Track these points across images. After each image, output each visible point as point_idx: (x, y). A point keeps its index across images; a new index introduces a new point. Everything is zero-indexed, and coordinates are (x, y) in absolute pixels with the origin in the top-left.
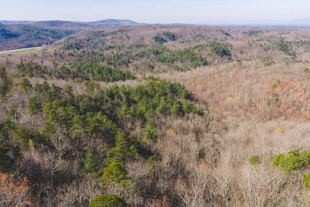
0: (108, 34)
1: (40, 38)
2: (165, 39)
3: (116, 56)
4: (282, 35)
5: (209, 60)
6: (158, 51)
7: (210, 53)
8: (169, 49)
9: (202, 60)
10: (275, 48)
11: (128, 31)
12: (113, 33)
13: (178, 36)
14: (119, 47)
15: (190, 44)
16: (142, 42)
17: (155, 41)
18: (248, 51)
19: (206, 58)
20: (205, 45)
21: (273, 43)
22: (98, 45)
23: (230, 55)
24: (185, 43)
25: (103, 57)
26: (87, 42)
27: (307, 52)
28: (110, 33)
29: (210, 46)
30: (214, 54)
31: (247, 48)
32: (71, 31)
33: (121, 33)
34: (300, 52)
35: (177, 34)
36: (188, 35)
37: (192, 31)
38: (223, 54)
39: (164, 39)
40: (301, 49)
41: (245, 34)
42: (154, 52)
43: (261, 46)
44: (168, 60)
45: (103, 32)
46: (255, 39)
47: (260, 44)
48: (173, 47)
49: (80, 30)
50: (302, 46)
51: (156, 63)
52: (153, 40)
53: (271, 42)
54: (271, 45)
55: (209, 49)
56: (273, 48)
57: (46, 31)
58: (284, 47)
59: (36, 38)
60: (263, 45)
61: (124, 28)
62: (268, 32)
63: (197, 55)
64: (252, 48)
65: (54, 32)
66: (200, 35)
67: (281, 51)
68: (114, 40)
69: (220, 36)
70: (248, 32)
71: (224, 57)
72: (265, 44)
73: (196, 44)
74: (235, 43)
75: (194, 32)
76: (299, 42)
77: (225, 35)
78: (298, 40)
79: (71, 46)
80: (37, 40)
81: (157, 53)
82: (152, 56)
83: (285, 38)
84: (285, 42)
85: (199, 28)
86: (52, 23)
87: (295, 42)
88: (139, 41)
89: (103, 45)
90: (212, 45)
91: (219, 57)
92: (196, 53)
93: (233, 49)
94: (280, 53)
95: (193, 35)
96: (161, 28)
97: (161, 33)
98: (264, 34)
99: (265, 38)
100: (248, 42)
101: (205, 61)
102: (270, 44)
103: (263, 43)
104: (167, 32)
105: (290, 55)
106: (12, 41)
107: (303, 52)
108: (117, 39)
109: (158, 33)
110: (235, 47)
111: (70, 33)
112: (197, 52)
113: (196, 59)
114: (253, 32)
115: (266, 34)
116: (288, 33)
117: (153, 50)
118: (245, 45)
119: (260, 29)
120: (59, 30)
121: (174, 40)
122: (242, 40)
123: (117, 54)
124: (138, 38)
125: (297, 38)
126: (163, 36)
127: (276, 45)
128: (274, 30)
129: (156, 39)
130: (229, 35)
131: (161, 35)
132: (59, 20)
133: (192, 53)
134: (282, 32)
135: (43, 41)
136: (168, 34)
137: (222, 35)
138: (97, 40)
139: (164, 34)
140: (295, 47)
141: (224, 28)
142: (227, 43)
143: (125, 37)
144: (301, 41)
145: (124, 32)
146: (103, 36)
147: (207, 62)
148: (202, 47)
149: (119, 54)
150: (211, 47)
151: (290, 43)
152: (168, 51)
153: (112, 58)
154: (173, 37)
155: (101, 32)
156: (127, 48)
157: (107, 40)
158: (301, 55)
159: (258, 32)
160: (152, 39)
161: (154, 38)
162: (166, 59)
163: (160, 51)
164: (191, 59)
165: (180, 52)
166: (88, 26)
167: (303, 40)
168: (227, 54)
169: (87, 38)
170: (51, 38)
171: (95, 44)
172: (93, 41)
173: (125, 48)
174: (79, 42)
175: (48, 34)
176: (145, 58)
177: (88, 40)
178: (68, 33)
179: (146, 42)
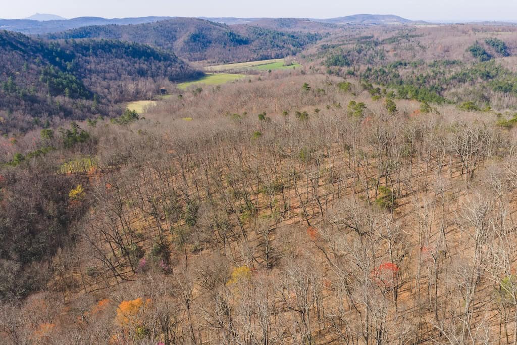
0: (383, 42)
2: (489, 52)
8: (507, 69)
11: (418, 36)
13: (512, 46)
14: (415, 63)
16: (447, 57)
17: (471, 55)
22: (374, 60)
25: (400, 78)
28: (387, 40)
32: (316, 35)
33: (407, 41)
35: (511, 44)
39: (487, 51)
42: (483, 74)
44: (515, 88)
45: (372, 37)
49: (329, 33)
51: (492, 92)
52: (469, 52)
59: (273, 46)
65: (293, 36)
68: (399, 51)
79: (338, 60)
80: (274, 49)
82: (480, 80)
86: (282, 22)
88: (442, 54)
89: (383, 60)
96: (477, 32)
97: (483, 41)
104: (493, 40)
108: (405, 51)
109: (477, 41)
117: (480, 71)
120: (299, 33)
121: (506, 54)
123: (421, 76)
124: (439, 51)
126: (486, 47)
129: (474, 51)
131: (483, 45)
135: (283, 50)
136: (495, 44)
138: (371, 52)
139: (487, 42)
143: (417, 48)
145: (412, 39)
146: (377, 44)
149: (424, 75)
152: (506, 73)
154: (505, 50)
155: (370, 38)
156: (430, 66)
157: (388, 52)
160: (467, 51)
161: (471, 50)
163: (493, 72)
169: (358, 48)
170: (291, 45)
171: (370, 57)
172: (367, 52)
173: (425, 65)
174: (346, 54)
175: (287, 40)
176: (467, 84)
177: (359, 52)
178: (313, 38)
179: (455, 56)
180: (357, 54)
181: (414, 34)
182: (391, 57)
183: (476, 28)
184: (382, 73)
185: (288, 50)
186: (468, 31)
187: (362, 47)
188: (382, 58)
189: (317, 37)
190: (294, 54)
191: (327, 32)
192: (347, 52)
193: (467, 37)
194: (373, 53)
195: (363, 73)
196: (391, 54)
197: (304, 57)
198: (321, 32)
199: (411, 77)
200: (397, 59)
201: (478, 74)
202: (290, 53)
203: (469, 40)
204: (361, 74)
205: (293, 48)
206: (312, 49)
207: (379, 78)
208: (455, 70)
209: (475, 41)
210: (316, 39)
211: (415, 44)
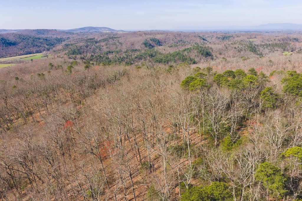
0: (100, 41)
1: (37, 46)
4: (250, 39)
5: (196, 60)
6: (152, 54)
7: (196, 55)
8: (160, 52)
9: (191, 60)
10: (246, 50)
11: (118, 38)
12: (105, 40)
13: (163, 41)
14: (117, 51)
15: (178, 48)
16: (133, 47)
18: (225, 52)
19: (195, 58)
21: (244, 46)
22: (96, 51)
23: (212, 56)
24: (173, 47)
27: (271, 52)
28: (102, 40)
30: (200, 55)
31: (224, 50)
32: (61, 38)
33: (112, 40)
34: (266, 52)
36: (171, 41)
37: (174, 37)
38: (207, 55)
39: (151, 44)
40: (266, 51)
41: (219, 39)
42: (149, 55)
43: (235, 48)
44: (163, 60)
45: (94, 39)
46: (230, 43)
47: (234, 46)
48: (164, 51)
50: (267, 48)
51: (154, 63)
52: (143, 45)
53: (242, 45)
54: (243, 48)
55: (196, 52)
56: (245, 50)
57: (39, 39)
58: (253, 49)
59: (34, 46)
60: (237, 47)
61: (112, 35)
62: (237, 36)
63: (187, 56)
64: (228, 50)
65: (46, 40)
66: (181, 41)
67: (251, 52)
68: (108, 46)
69: (198, 41)
70: (221, 37)
71: (208, 57)
72: (238, 47)
74: (215, 46)
75: (176, 38)
76: (264, 45)
77: (203, 40)
78: (263, 44)
81: (152, 56)
82: (148, 58)
83: (253, 42)
84: (254, 45)
85: (179, 34)
86: (39, 31)
87: (261, 45)
88: (131, 46)
89: (101, 51)
90: (197, 48)
91: (204, 58)
92: (185, 54)
93: (213, 51)
94: (250, 54)
95: (175, 41)
96: (146, 35)
97: (149, 39)
98: (235, 38)
99: (237, 42)
100: (225, 45)
101: (194, 61)
102: (242, 46)
103: (236, 46)
104: (153, 39)
105: (258, 55)
106: (11, 49)
107: (267, 53)
108: (112, 45)
110: (214, 49)
112: (187, 54)
113: (186, 59)
114: (225, 37)
115: (236, 39)
116: (255, 37)
117: (148, 53)
118: (223, 48)
119: (230, 35)
120: (50, 38)
121: (160, 45)
122: (218, 44)
123: (120, 57)
124: (129, 44)
125: (263, 42)
126: (151, 42)
127: (247, 47)
128: (243, 35)
129: (146, 44)
130: (206, 40)
131: (149, 41)
132: (45, 29)
133: (182, 55)
134: (250, 37)
135: (41, 48)
136: (155, 40)
137: (200, 40)
139: (151, 40)
140: (261, 49)
141: (200, 34)
142: (208, 47)
143: (118, 44)
144: (266, 44)
145: (115, 39)
146: (96, 42)
147: (195, 62)
148: (190, 50)
149: (122, 57)
150: (197, 50)
151: (258, 46)
152: (160, 54)
153: (117, 60)
154: (159, 43)
155: (92, 39)
156: (124, 52)
157: (103, 46)
158: (267, 55)
159: (229, 37)
160: (142, 44)
162: (162, 60)
163: (154, 54)
164: (182, 60)
165: (172, 55)
167: (268, 43)
168: (210, 55)
169: (85, 45)
170: (45, 45)
171: (93, 49)
172: (91, 47)
173: (122, 52)
175: (43, 42)
176: (143, 60)
177: (87, 47)
178: (59, 41)
179: (137, 47)
180: (85, 48)
181: (116, 36)
182: (105, 49)
183: (146, 33)
184: (99, 57)
185: (44, 48)
186: (142, 35)
187: (88, 44)
188: (100, 50)
189: (62, 40)
190: (48, 50)
191: (68, 36)
192: (80, 47)
193: (141, 38)
194: (95, 47)
195: (89, 58)
196: (105, 47)
197: (55, 51)
198: (64, 37)
199: (115, 58)
200: (108, 50)
201: (147, 55)
202: (46, 49)
203: (142, 39)
204: (88, 58)
205: (47, 47)
206: (59, 47)
207: (98, 60)
208: (138, 53)
209: (145, 39)
210: (62, 41)
211: (117, 42)
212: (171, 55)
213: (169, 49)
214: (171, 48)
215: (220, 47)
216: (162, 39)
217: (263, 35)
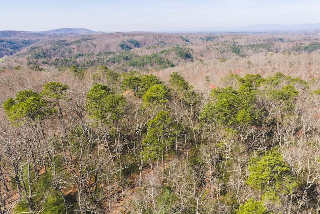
0: (72, 43)
2: (130, 46)
3: (89, 62)
4: (235, 40)
5: (175, 62)
6: (127, 57)
7: (175, 57)
8: (136, 54)
9: (169, 63)
10: (229, 51)
11: (92, 39)
12: (77, 42)
13: (142, 43)
14: (89, 54)
15: (156, 50)
16: (108, 50)
17: (121, 48)
18: (207, 54)
19: (173, 61)
20: (170, 50)
21: (227, 47)
22: (65, 54)
23: (192, 58)
24: (151, 49)
25: (77, 63)
26: (54, 51)
27: (255, 53)
28: (73, 42)
29: (174, 51)
30: (179, 57)
31: (206, 51)
32: (29, 41)
33: (85, 42)
34: (249, 54)
35: (141, 42)
36: (151, 42)
37: (154, 39)
38: (186, 57)
39: (129, 46)
40: (250, 51)
41: (203, 40)
42: (124, 58)
43: (217, 49)
44: (138, 64)
45: (66, 41)
46: (212, 44)
47: (216, 47)
48: (140, 53)
49: (38, 40)
50: (251, 49)
51: (128, 67)
52: (119, 47)
53: (225, 46)
54: (226, 49)
55: (174, 53)
56: (228, 51)
57: (2, 41)
58: (236, 50)
60: (219, 48)
61: (87, 37)
62: (222, 37)
63: (164, 58)
64: (210, 51)
65: (11, 42)
66: (162, 42)
67: (234, 54)
68: (80, 48)
69: (181, 43)
70: (205, 38)
71: (187, 60)
72: (221, 48)
73: (162, 50)
74: (195, 48)
75: (156, 39)
76: (249, 46)
77: (185, 42)
78: (248, 44)
79: (39, 55)
81: (127, 59)
82: (122, 61)
83: (237, 42)
84: (237, 46)
85: (160, 35)
86: (4, 33)
87: (245, 46)
88: (105, 48)
89: (71, 54)
90: (176, 50)
91: (183, 60)
92: (163, 57)
93: (194, 53)
94: (233, 55)
95: (156, 42)
96: (124, 36)
97: (126, 41)
98: (219, 39)
99: (220, 43)
100: (207, 46)
101: (171, 64)
102: (224, 47)
103: (219, 47)
104: (131, 40)
105: (241, 56)
107: (252, 54)
108: (84, 48)
109: (123, 41)
110: (195, 51)
111: (28, 43)
112: (164, 56)
113: (164, 62)
114: (209, 38)
115: (221, 40)
116: (240, 38)
117: (123, 56)
118: (204, 49)
119: (215, 35)
120: (16, 40)
121: (138, 47)
122: (200, 45)
123: (90, 61)
124: (103, 46)
125: (247, 42)
126: (128, 44)
127: (230, 48)
128: (228, 36)
129: (122, 46)
130: (188, 41)
131: (126, 43)
133: (159, 57)
134: (235, 38)
135: (2, 52)
136: (133, 42)
137: (182, 42)
138: (63, 49)
139: (128, 41)
140: (245, 50)
141: (183, 35)
142: (189, 48)
143: (91, 46)
144: (250, 45)
145: (89, 41)
146: (67, 45)
147: (173, 65)
148: (167, 52)
149: (92, 60)
150: (176, 51)
151: (241, 46)
152: (136, 57)
153: (86, 64)
154: (138, 45)
155: (64, 41)
156: (96, 55)
157: (73, 49)
158: (250, 56)
159: (214, 38)
160: (118, 46)
161: (120, 46)
162: (137, 63)
163: (129, 57)
164: (159, 62)
165: (149, 57)
166: (45, 35)
167: (252, 44)
168: (190, 58)
169: (53, 47)
170: (9, 48)
171: (62, 53)
172: (59, 50)
173: (94, 55)
174: (46, 51)
175: (6, 45)
176: (116, 63)
177: (55, 50)
178: (26, 43)
179: (113, 49)
180: (53, 51)
181: (91, 38)
182: (76, 52)
183: (124, 35)
184: (65, 61)
185: (6, 51)
186: (120, 36)
187: (56, 47)
188: (70, 52)
189: (30, 42)
190: (12, 54)
191: (37, 39)
192: (46, 50)
193: (118, 39)
194: (64, 50)
195: (53, 62)
196: (76, 50)
197: (18, 55)
198: (33, 39)
199: (84, 62)
200: (79, 53)
201: (121, 58)
202: (8, 53)
203: (118, 41)
205: (10, 50)
206: (24, 50)
207: (64, 64)
208: (111, 56)
209: (122, 40)
210: (29, 44)
211: (90, 44)
212: (147, 58)
213: (146, 51)
214: (149, 50)
215: (201, 48)
216: (140, 41)
217: (248, 35)
